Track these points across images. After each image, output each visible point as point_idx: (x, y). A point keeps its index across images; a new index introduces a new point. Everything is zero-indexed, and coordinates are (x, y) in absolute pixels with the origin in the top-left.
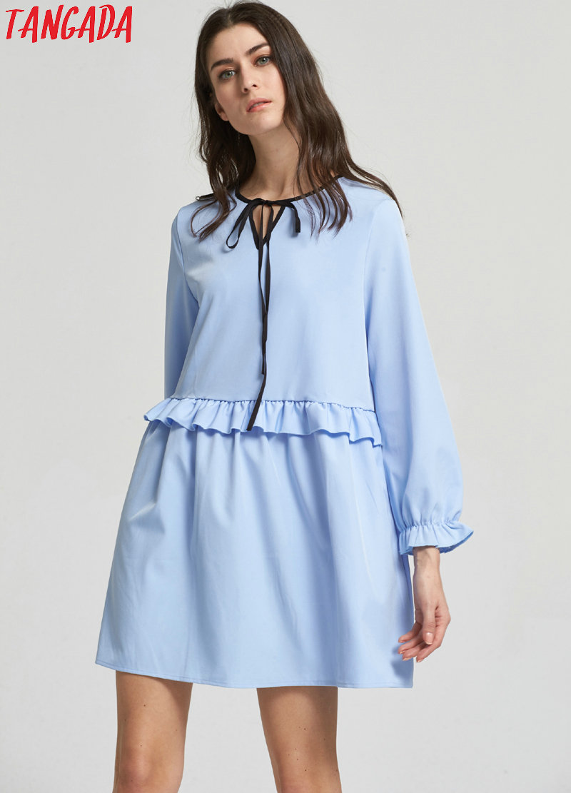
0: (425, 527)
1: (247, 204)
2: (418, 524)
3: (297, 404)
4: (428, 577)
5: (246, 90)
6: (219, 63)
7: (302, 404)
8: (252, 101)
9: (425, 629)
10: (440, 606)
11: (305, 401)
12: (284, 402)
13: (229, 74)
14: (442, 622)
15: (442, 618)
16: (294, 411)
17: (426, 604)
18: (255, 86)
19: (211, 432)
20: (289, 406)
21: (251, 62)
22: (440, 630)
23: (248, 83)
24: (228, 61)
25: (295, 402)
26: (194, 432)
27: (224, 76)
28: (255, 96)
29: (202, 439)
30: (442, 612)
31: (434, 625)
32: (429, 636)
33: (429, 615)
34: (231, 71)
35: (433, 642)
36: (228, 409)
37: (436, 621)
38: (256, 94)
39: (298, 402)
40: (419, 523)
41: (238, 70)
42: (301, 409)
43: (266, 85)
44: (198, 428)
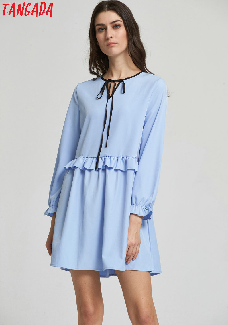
1: (105, 81)
3: (123, 158)
5: (108, 38)
6: (99, 25)
7: (125, 158)
8: (109, 43)
11: (126, 157)
12: (118, 157)
13: (102, 30)
16: (122, 161)
18: (111, 37)
19: (90, 170)
20: (120, 159)
21: (112, 27)
23: (109, 35)
24: (103, 25)
25: (122, 157)
26: (83, 171)
27: (100, 30)
28: (111, 41)
29: (87, 172)
34: (103, 28)
38: (112, 41)
39: (124, 157)
41: (106, 29)
42: (125, 161)
43: (116, 37)
44: (85, 169)
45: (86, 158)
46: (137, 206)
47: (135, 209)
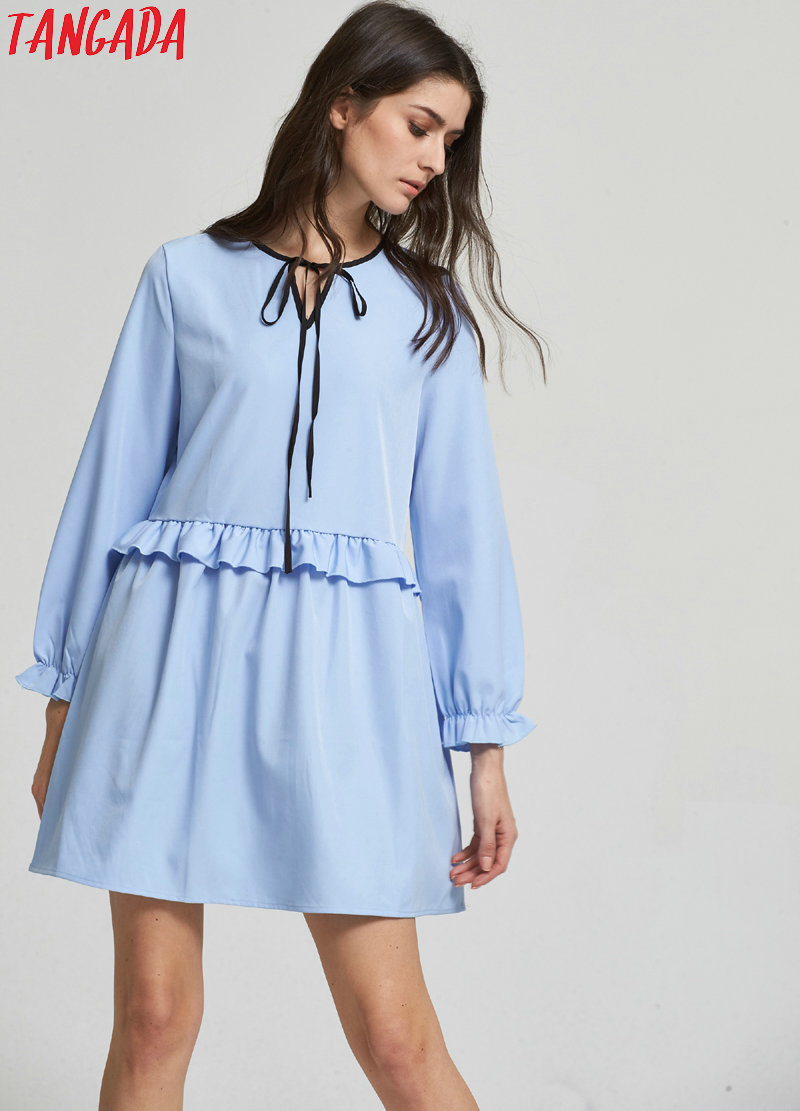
0: (487, 718)
2: (476, 713)
4: (488, 782)
9: (481, 852)
10: (503, 819)
12: (335, 536)
14: (505, 840)
15: (506, 835)
17: (484, 819)
19: (241, 571)
22: (504, 851)
25: (349, 538)
26: (213, 573)
29: (228, 578)
30: (506, 827)
31: (494, 846)
32: (486, 862)
33: (488, 835)
35: (492, 867)
36: (261, 539)
37: (497, 839)
40: (479, 712)
44: (225, 565)
45: (219, 528)
46: (488, 715)
47: (485, 727)
